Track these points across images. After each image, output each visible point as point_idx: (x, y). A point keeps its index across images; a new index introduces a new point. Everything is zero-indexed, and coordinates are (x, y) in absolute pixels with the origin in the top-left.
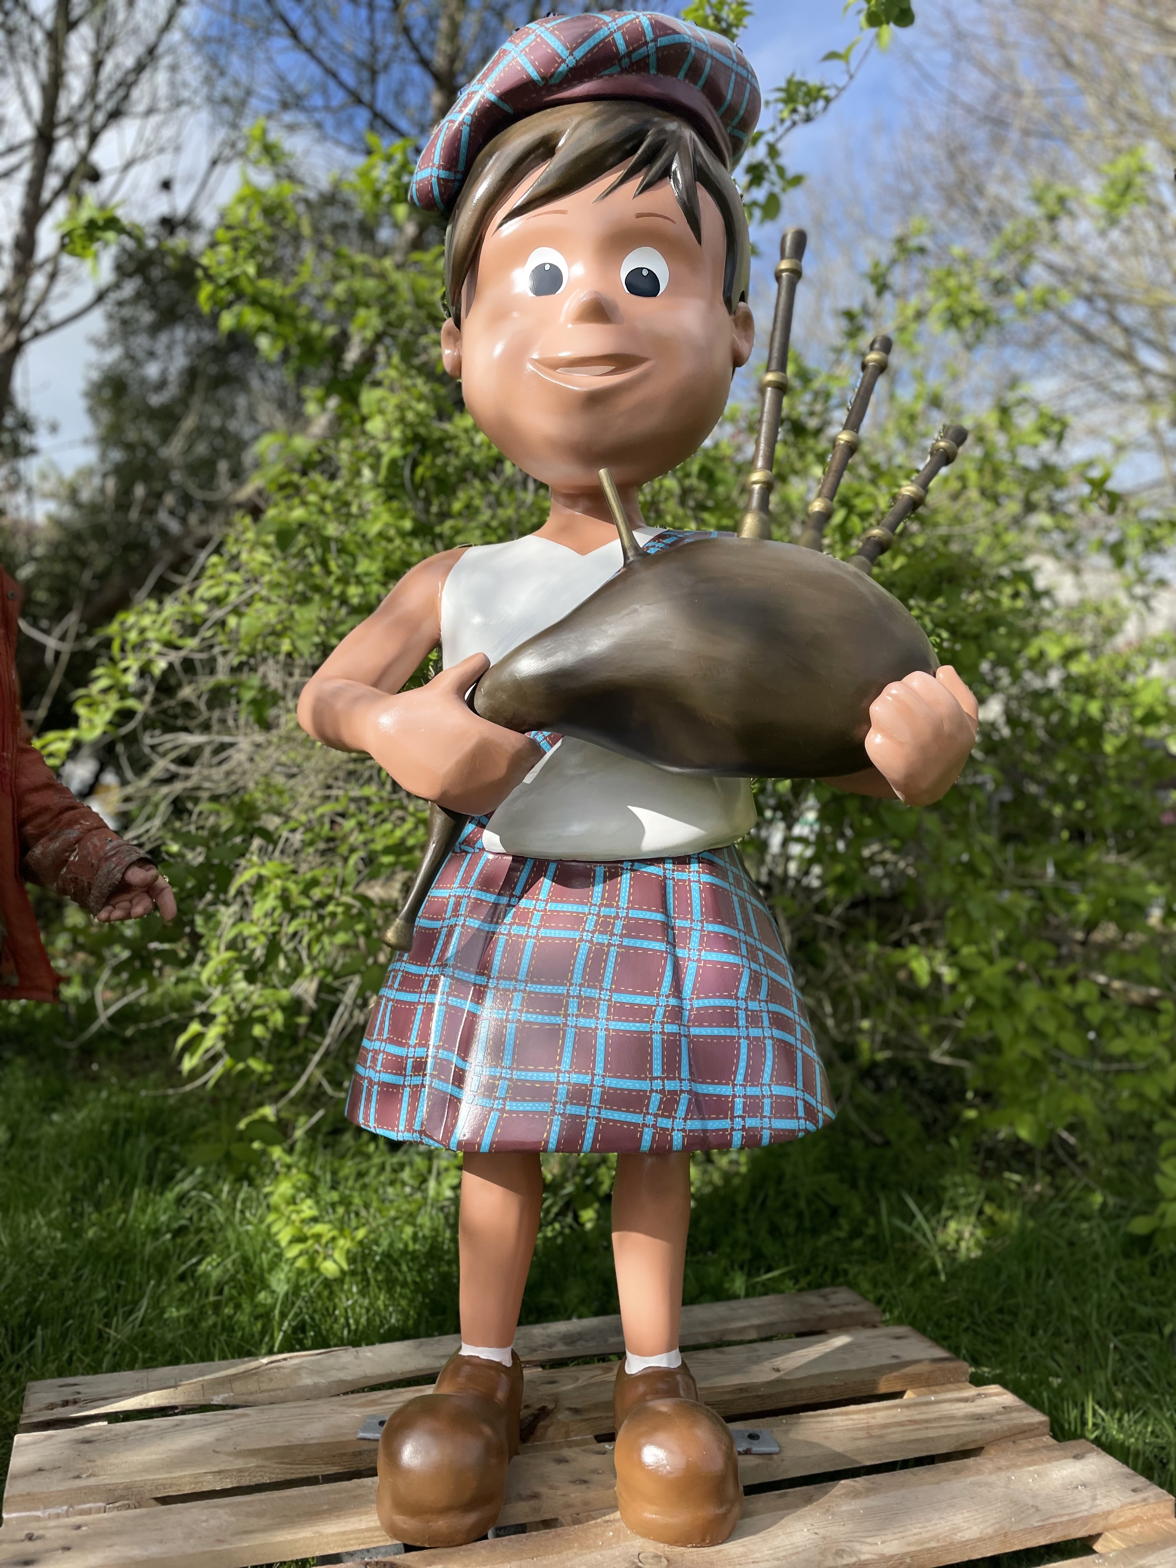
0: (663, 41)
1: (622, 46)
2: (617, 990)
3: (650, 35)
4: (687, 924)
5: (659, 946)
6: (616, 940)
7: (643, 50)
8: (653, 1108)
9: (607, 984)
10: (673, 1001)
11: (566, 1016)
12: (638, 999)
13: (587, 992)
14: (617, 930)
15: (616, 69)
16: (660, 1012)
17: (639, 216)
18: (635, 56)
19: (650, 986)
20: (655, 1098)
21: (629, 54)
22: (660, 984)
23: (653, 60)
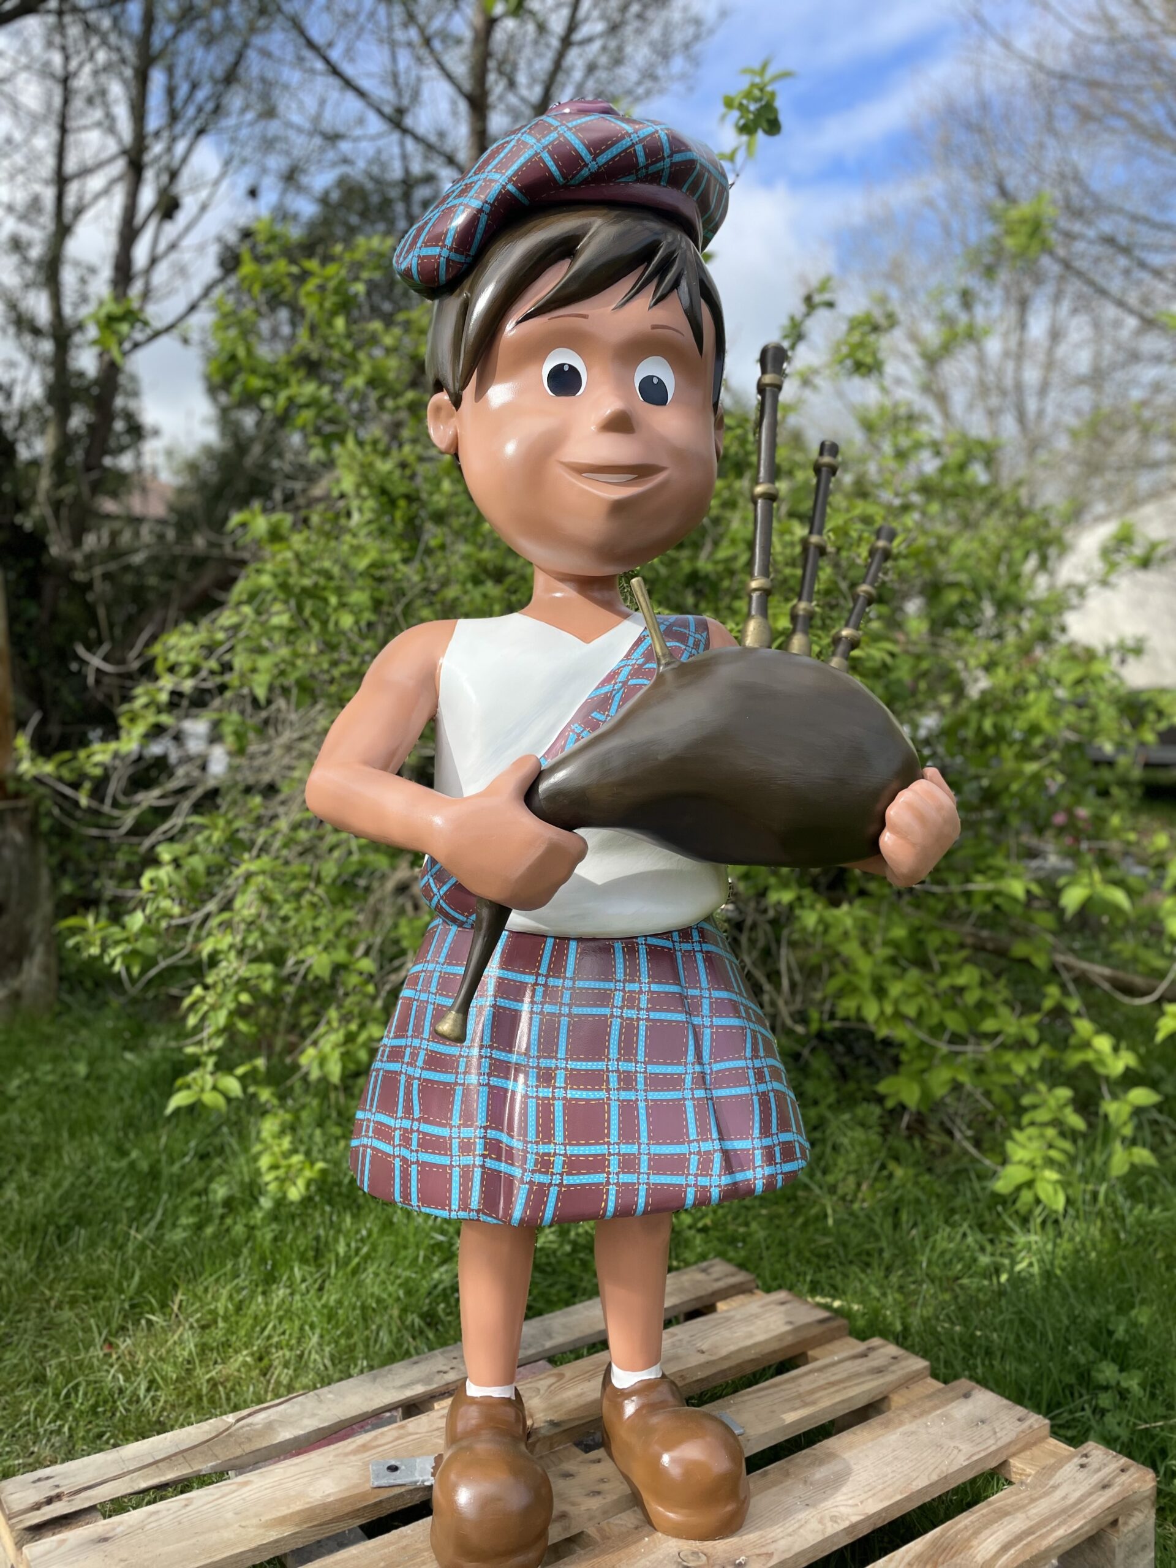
0: (677, 158)
1: (642, 159)
2: (651, 1062)
3: (667, 152)
4: (697, 992)
5: (681, 1017)
6: (643, 1014)
7: (660, 165)
8: (693, 1169)
9: (641, 1057)
10: (698, 1068)
11: (608, 1090)
12: (670, 1069)
13: (624, 1066)
14: (644, 1004)
15: (632, 178)
16: (688, 1079)
17: (654, 327)
18: (652, 169)
19: (678, 1057)
20: (694, 1159)
21: (646, 167)
22: (686, 1053)
23: (666, 174)
